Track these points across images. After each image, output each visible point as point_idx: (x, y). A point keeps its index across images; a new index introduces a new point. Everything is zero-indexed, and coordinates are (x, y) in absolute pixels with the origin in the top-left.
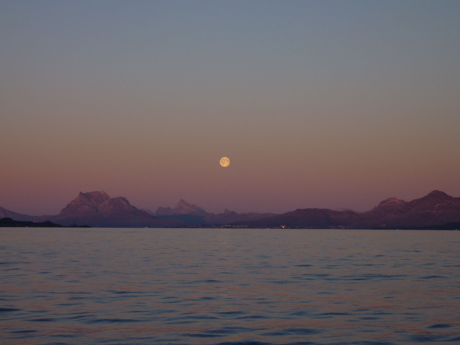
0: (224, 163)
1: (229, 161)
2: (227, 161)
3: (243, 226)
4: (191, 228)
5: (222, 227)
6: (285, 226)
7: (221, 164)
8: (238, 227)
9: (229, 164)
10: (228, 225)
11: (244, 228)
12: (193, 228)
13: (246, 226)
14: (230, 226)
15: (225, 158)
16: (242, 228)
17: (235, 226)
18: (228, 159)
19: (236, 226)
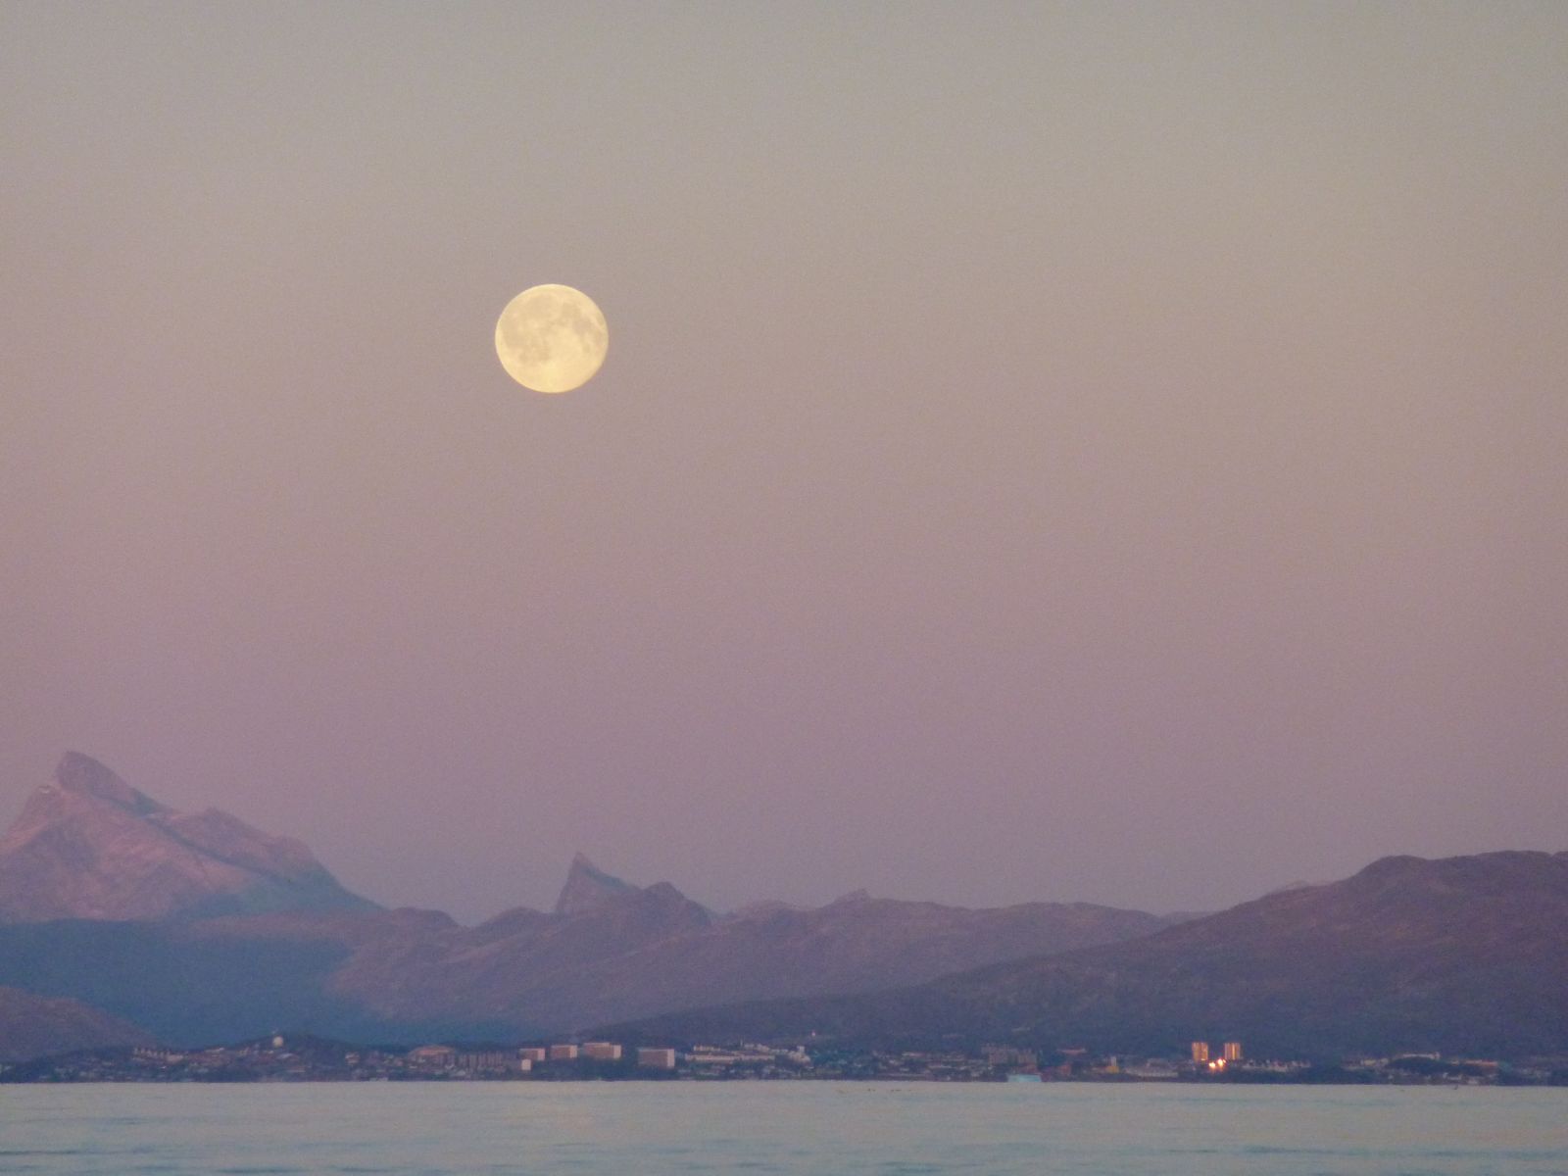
0: (545, 357)
1: (602, 328)
2: (582, 327)
3: (766, 1052)
4: (174, 1074)
5: (526, 1065)
6: (1233, 1050)
7: (509, 360)
8: (708, 1066)
9: (594, 363)
10: (598, 1037)
11: (774, 1076)
12: (197, 1078)
13: (800, 1055)
14: (617, 1051)
15: (557, 295)
16: (757, 1071)
17: (671, 1057)
18: (589, 308)
19: (683, 1048)
